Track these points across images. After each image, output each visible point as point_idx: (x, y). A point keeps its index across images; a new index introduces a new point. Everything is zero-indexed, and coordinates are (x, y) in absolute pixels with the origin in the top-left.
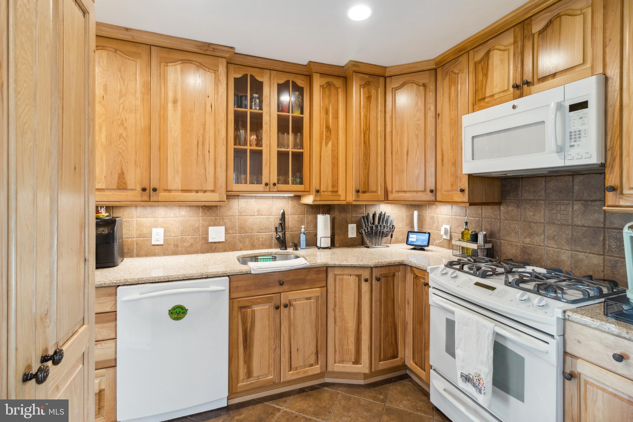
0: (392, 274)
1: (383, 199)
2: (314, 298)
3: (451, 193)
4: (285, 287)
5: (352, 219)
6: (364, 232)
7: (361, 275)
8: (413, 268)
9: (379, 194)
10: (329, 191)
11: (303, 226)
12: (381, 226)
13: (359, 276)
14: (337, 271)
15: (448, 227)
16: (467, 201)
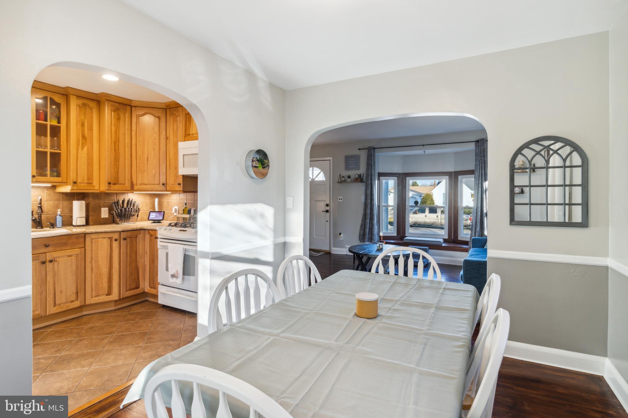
0: (135, 236)
1: (130, 189)
2: (75, 255)
3: (174, 185)
4: (50, 249)
5: (105, 204)
6: (115, 213)
7: (112, 238)
8: (150, 231)
9: (127, 185)
10: (85, 183)
11: (59, 210)
12: (129, 209)
13: (111, 238)
14: (93, 236)
15: (177, 208)
16: (182, 190)
